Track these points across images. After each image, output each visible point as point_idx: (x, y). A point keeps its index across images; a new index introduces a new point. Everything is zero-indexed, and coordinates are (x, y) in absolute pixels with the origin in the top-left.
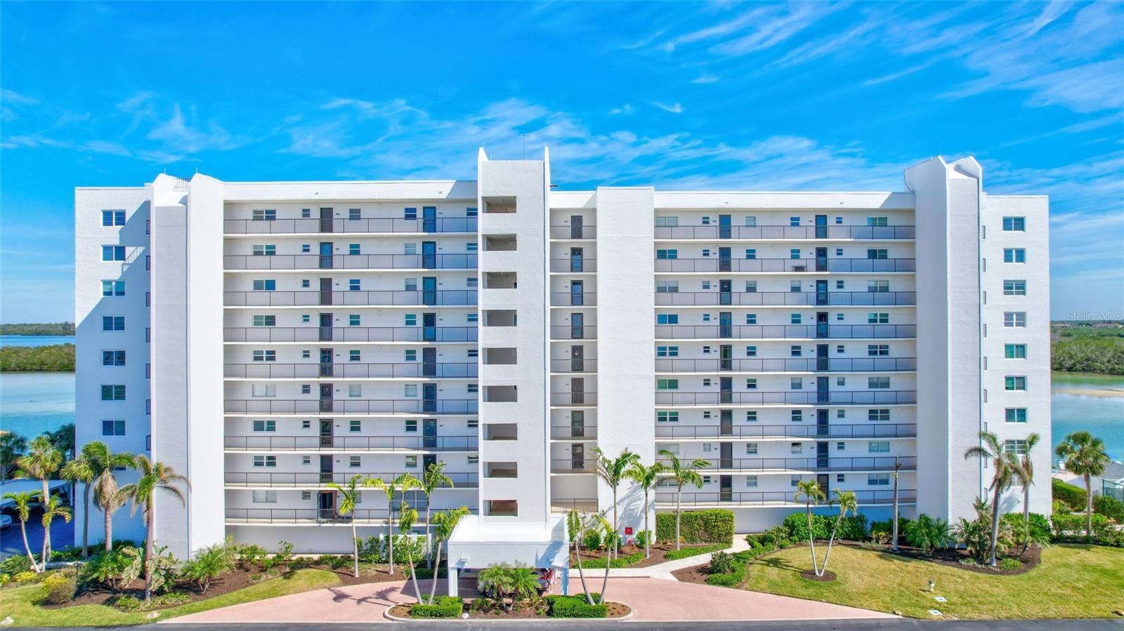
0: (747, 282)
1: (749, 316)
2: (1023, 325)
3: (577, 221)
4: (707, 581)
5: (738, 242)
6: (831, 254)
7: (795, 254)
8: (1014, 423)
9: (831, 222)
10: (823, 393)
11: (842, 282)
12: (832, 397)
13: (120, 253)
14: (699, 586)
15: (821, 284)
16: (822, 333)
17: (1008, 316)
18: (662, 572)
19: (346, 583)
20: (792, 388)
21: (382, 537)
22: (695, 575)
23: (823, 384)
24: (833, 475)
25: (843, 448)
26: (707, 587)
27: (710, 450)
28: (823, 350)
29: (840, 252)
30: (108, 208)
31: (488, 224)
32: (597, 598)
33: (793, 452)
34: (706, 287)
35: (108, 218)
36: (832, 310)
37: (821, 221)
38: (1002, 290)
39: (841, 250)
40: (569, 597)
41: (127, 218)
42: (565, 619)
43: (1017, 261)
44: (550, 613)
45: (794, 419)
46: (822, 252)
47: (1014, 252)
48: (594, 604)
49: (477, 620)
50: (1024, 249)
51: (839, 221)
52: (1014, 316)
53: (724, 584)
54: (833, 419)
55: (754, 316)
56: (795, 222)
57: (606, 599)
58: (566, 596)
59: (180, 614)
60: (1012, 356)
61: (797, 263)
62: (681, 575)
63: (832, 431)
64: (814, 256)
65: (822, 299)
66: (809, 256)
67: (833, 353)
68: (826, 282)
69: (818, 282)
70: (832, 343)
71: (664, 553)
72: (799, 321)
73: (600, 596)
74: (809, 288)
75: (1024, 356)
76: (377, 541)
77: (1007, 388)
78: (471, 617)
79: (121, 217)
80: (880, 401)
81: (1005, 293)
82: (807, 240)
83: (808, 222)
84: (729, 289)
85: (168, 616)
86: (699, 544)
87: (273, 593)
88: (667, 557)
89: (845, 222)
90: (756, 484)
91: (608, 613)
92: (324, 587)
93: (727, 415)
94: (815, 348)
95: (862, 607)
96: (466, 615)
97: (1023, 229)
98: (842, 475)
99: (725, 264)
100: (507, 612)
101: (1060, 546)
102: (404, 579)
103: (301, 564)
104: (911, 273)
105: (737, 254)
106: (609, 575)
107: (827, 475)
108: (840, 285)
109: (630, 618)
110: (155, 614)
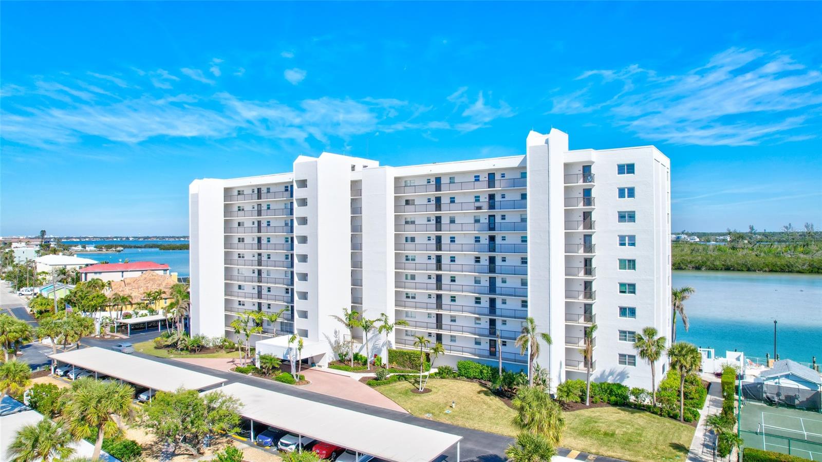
0: (450, 217)
1: (451, 238)
2: (633, 244)
4: (367, 382)
5: (445, 193)
6: (498, 198)
7: (477, 199)
8: (626, 318)
9: (498, 177)
10: (492, 288)
11: (505, 216)
12: (498, 290)
14: (361, 383)
15: (492, 217)
16: (492, 248)
17: (622, 238)
20: (475, 283)
23: (492, 281)
24: (499, 341)
25: (505, 324)
26: (364, 385)
27: (431, 317)
28: (492, 260)
29: (503, 196)
31: (297, 194)
33: (476, 323)
34: (429, 221)
36: (498, 235)
37: (491, 176)
38: (617, 219)
39: (504, 195)
43: (628, 197)
44: (276, 379)
45: (477, 302)
46: (492, 197)
47: (626, 190)
48: (295, 379)
50: (634, 187)
51: (503, 175)
52: (627, 238)
54: (499, 304)
55: (454, 238)
56: (477, 179)
60: (625, 268)
61: (477, 204)
62: (364, 380)
63: (498, 312)
64: (487, 200)
65: (492, 227)
66: (484, 199)
67: (498, 262)
68: (494, 216)
69: (490, 216)
70: (498, 256)
72: (479, 241)
74: (484, 220)
75: (634, 268)
77: (621, 292)
80: (519, 294)
81: (619, 221)
82: (483, 189)
83: (484, 178)
84: (440, 222)
85: (176, 357)
87: (214, 357)
89: (507, 177)
90: (455, 341)
93: (439, 297)
94: (488, 259)
95: (401, 405)
97: (633, 172)
98: (505, 342)
99: (438, 206)
104: (523, 209)
105: (445, 201)
107: (495, 340)
108: (503, 217)
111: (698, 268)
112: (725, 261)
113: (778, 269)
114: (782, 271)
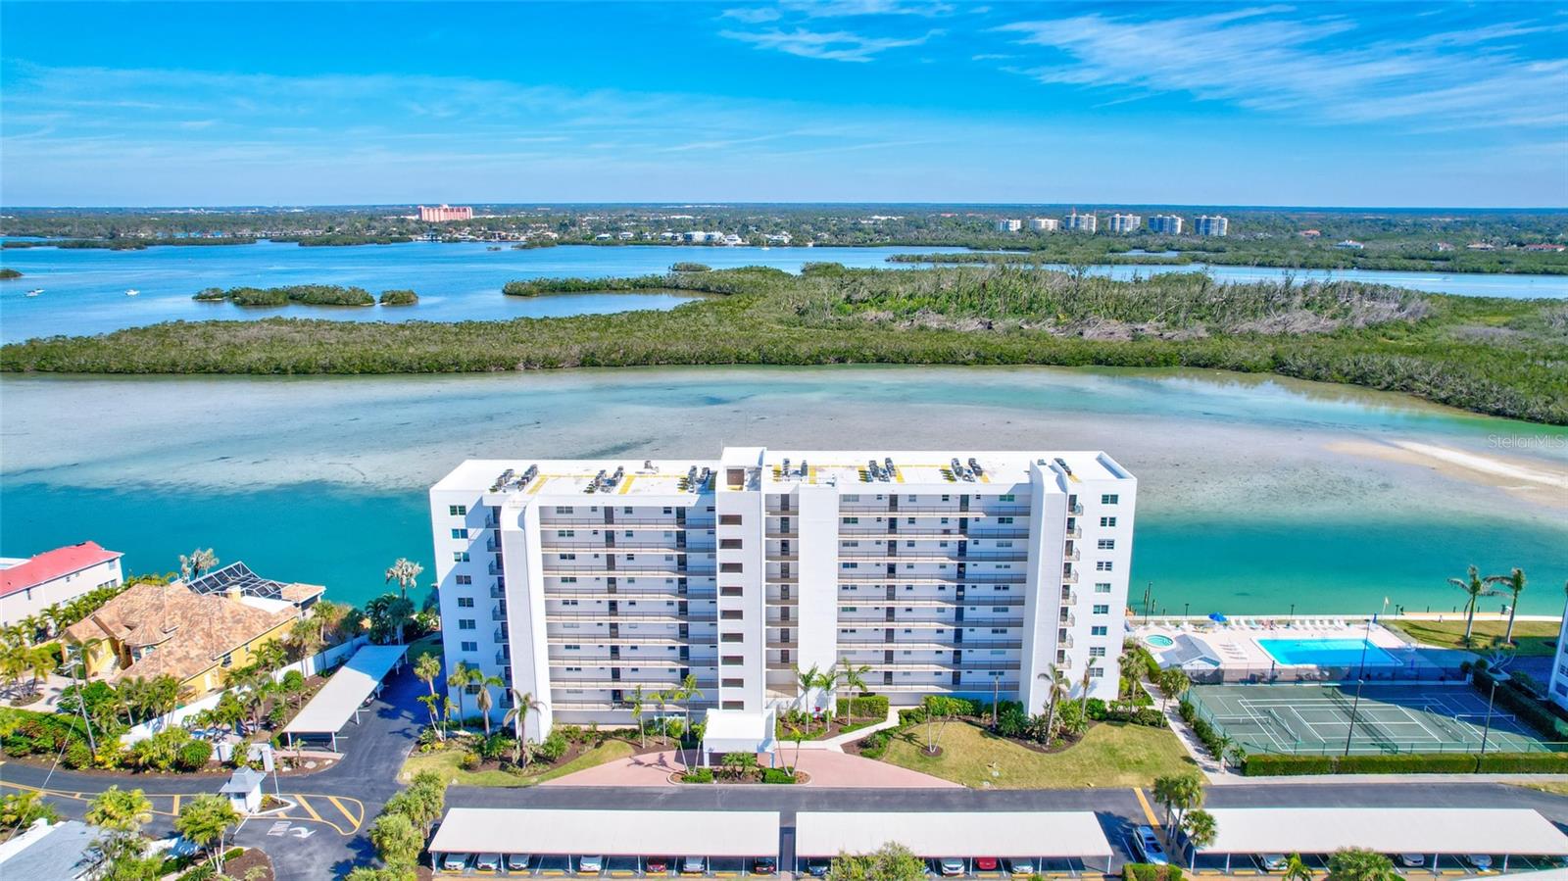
0: (908, 541)
1: (908, 564)
2: (1110, 570)
3: (785, 499)
4: (862, 754)
5: (903, 514)
6: (971, 523)
7: (945, 524)
8: (1097, 636)
9: (972, 502)
10: (959, 618)
12: (966, 621)
13: (464, 534)
14: (855, 757)
15: (962, 543)
16: (961, 577)
17: (1100, 564)
18: (834, 744)
19: (638, 753)
21: (656, 718)
22: (856, 748)
23: (959, 612)
24: (963, 671)
25: (972, 653)
26: (861, 758)
27: (878, 652)
28: (961, 589)
29: (977, 522)
30: (453, 504)
31: (723, 532)
32: (791, 770)
33: (937, 656)
34: (878, 543)
35: (454, 510)
36: (969, 562)
37: (964, 500)
38: (1097, 546)
39: (978, 520)
40: (775, 770)
41: (467, 511)
42: (771, 785)
43: (1109, 526)
44: (763, 781)
45: (938, 634)
46: (964, 522)
47: (1108, 519)
48: (789, 775)
49: (722, 785)
51: (978, 497)
52: (1104, 564)
53: (871, 757)
54: (965, 634)
55: (912, 564)
56: (946, 498)
57: (796, 770)
58: (773, 769)
59: (549, 779)
60: (1100, 592)
61: (946, 529)
62: (847, 747)
64: (958, 524)
66: (955, 526)
68: (965, 542)
69: (960, 542)
71: (840, 726)
73: (793, 769)
74: (953, 546)
75: (1108, 591)
76: (653, 721)
77: (1095, 613)
78: (719, 782)
79: (462, 510)
81: (1099, 548)
82: (953, 513)
83: (955, 501)
84: (894, 547)
85: (543, 780)
86: (865, 718)
87: (596, 762)
88: (841, 731)
91: (797, 781)
92: (626, 757)
93: (890, 631)
95: (946, 778)
96: (715, 782)
98: (970, 671)
99: (892, 529)
100: (739, 778)
101: (1108, 724)
102: (673, 749)
103: (607, 736)
105: (902, 523)
106: (800, 747)
109: (809, 784)
110: (534, 780)
111: (841, 360)
112: (877, 348)
113: (941, 359)
114: (946, 362)
